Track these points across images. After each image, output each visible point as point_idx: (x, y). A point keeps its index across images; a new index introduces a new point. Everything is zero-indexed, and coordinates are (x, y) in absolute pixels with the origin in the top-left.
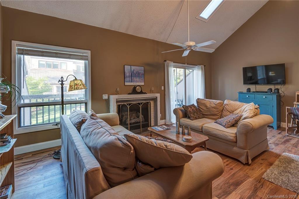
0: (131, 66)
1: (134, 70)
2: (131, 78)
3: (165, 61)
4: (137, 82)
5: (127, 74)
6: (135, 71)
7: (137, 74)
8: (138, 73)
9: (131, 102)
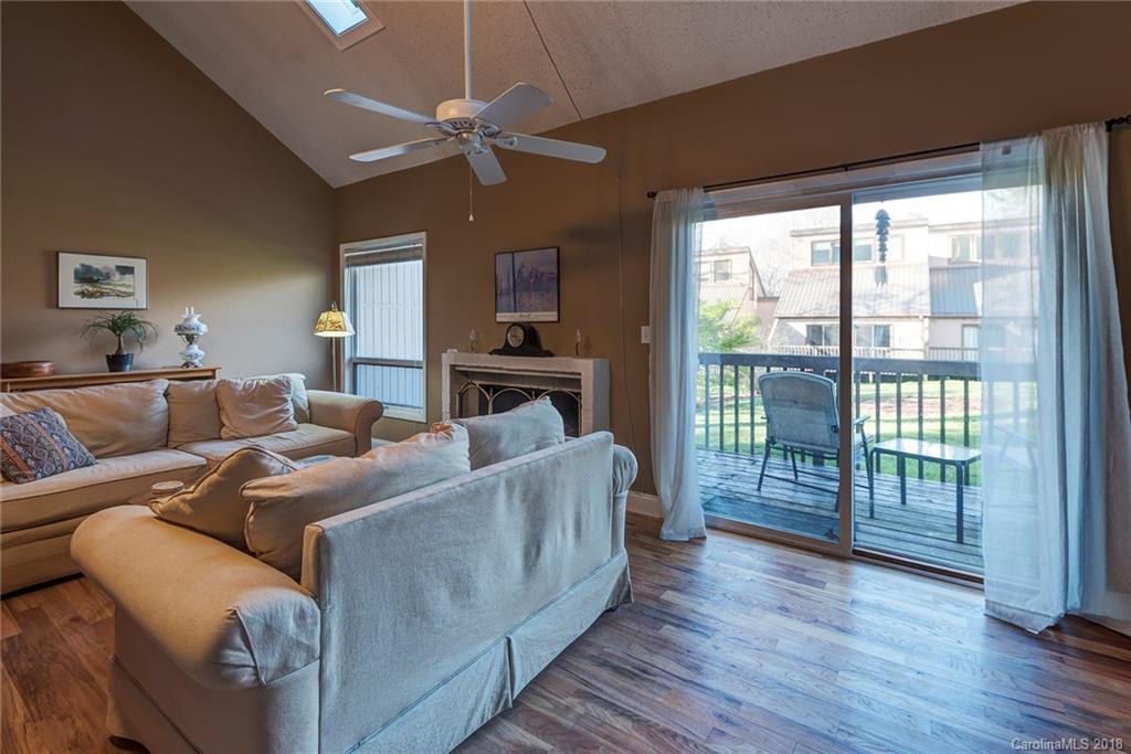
0: (513, 253)
1: (523, 266)
2: (515, 294)
3: (652, 195)
4: (530, 309)
5: (504, 284)
6: (524, 270)
7: (532, 281)
8: (536, 277)
9: (501, 381)
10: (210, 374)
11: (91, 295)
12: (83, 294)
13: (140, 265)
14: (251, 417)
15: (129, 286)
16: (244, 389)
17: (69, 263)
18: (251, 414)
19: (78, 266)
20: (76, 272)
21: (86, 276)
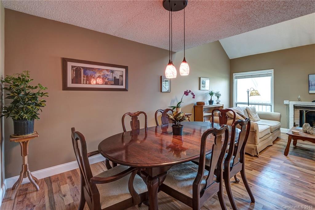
12: (203, 87)
19: (202, 80)
21: (203, 83)
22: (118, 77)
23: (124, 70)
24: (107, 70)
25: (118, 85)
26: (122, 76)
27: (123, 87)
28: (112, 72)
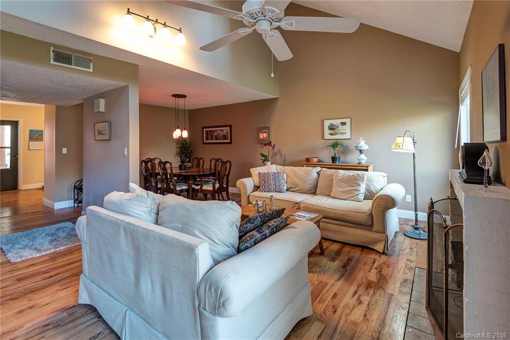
10: (366, 168)
11: (333, 135)
12: (331, 134)
13: (348, 121)
14: (341, 189)
15: (345, 130)
16: (342, 176)
17: (327, 123)
18: (342, 188)
19: (329, 124)
20: (329, 127)
21: (332, 128)
22: (225, 134)
23: (228, 128)
24: (220, 130)
25: (226, 139)
26: (228, 133)
27: (229, 141)
28: (222, 131)
